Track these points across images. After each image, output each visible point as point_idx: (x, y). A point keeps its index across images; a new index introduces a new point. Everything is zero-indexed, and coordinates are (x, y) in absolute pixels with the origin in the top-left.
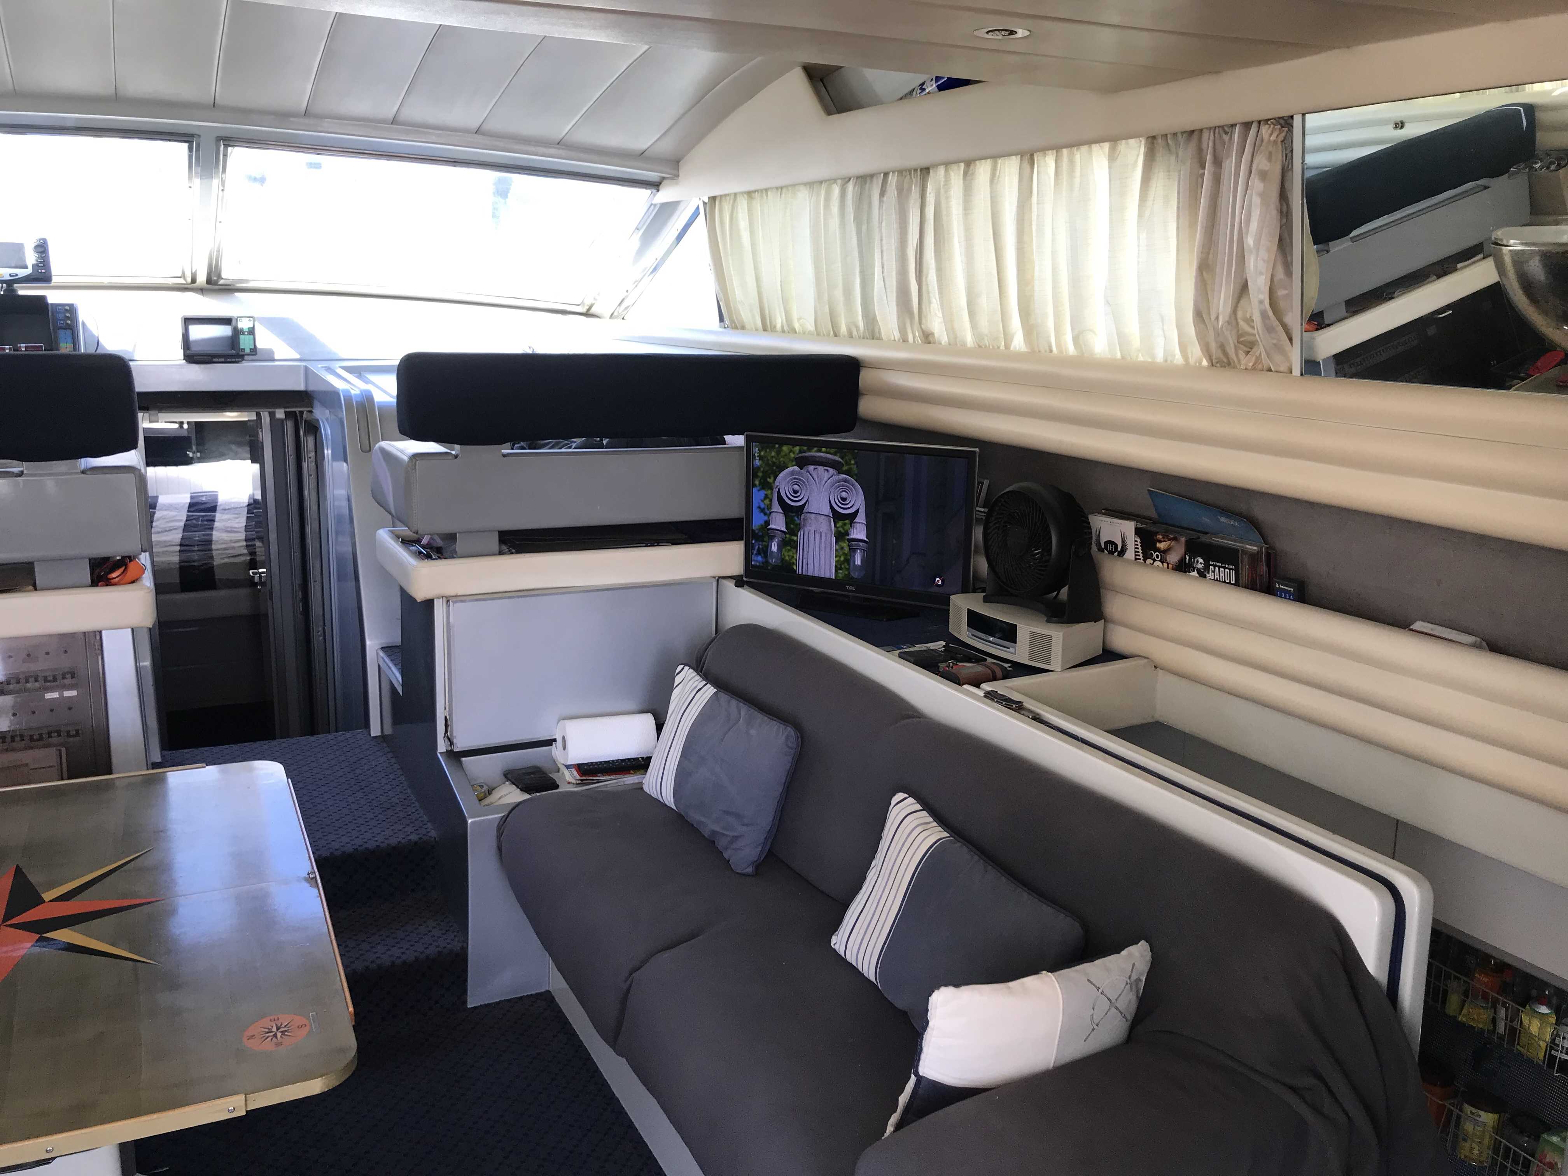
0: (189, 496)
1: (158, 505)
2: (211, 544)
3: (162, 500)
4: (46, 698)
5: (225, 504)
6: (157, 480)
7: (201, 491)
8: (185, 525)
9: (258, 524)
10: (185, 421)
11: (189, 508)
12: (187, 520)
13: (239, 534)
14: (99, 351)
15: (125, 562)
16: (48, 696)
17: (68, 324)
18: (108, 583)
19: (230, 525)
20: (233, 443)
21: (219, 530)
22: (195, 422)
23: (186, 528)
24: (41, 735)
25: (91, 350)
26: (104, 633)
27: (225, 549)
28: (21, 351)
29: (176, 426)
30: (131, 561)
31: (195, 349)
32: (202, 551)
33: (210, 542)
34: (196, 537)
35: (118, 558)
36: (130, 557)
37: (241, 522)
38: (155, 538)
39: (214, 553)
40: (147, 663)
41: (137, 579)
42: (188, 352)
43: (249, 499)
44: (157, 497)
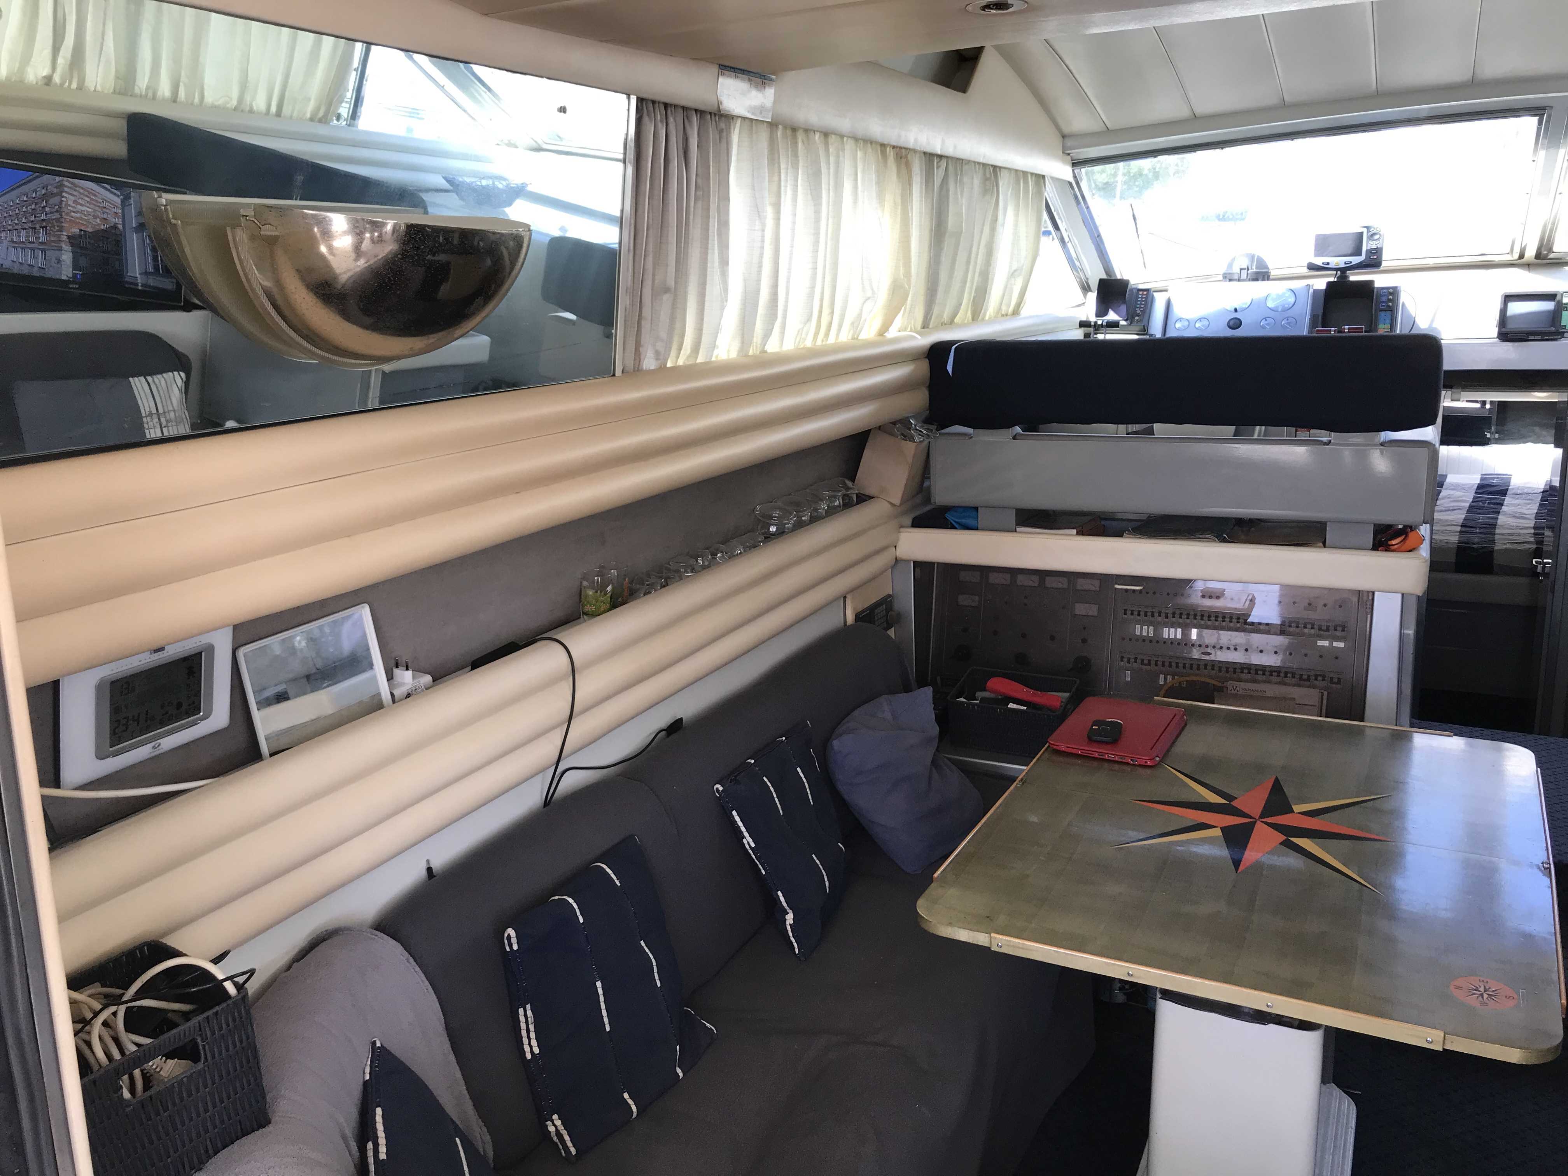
0: (1480, 477)
1: (1445, 483)
2: (1495, 528)
3: (1451, 479)
4: (1318, 644)
5: (1518, 489)
6: (1448, 459)
7: (1493, 473)
8: (1470, 507)
9: (1550, 513)
10: (1488, 400)
11: (1477, 489)
12: (1472, 502)
13: (1528, 521)
14: (1414, 332)
15: (1406, 531)
16: (1320, 643)
17: (1389, 306)
18: (1388, 549)
19: (1519, 511)
20: (1536, 425)
21: (1505, 514)
22: (1499, 402)
23: (1471, 509)
24: (1309, 676)
25: (1406, 331)
26: (1376, 593)
27: (1509, 534)
28: (1345, 332)
29: (1478, 405)
30: (1411, 530)
31: (1511, 326)
32: (1485, 534)
33: (1494, 526)
34: (1479, 519)
35: (1400, 527)
36: (1411, 527)
37: (1532, 509)
38: (1437, 516)
39: (1497, 537)
40: (1410, 632)
41: (1414, 549)
42: (1503, 330)
43: (1546, 485)
44: (1446, 476)
